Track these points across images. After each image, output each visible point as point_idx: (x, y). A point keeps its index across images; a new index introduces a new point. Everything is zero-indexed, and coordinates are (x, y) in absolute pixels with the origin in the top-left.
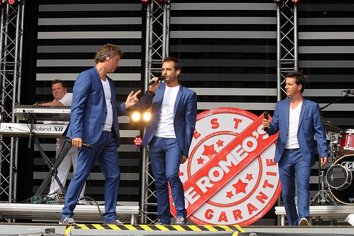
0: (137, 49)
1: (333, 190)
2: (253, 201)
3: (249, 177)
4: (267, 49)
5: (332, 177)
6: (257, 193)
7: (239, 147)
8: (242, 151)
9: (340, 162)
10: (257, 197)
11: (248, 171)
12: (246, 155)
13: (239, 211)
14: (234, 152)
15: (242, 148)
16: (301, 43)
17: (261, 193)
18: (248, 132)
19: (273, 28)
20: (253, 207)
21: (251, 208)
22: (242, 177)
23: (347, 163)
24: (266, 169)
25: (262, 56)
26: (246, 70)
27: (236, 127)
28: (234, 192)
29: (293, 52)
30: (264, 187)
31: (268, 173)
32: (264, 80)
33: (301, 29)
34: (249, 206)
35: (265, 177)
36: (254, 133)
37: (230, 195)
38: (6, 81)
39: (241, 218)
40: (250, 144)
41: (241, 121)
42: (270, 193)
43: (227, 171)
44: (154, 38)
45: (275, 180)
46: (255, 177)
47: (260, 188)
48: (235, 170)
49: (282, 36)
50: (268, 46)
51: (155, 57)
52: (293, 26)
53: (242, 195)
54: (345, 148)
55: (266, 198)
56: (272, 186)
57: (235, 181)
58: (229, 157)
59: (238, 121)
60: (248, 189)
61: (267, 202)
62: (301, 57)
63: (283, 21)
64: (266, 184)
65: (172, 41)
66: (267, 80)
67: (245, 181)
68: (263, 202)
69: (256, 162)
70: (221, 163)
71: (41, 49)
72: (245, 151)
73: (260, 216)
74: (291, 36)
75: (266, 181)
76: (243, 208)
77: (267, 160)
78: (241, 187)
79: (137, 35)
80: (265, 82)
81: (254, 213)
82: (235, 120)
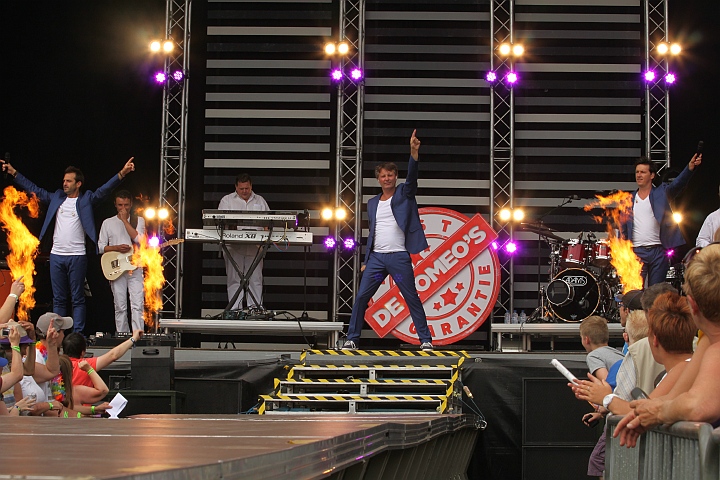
0: (325, 131)
1: (554, 307)
2: (464, 313)
3: (460, 287)
4: (478, 134)
5: (553, 293)
6: (468, 305)
7: (448, 252)
8: (451, 258)
9: (561, 277)
10: (469, 309)
11: (458, 279)
12: (456, 261)
13: (448, 325)
14: (442, 258)
15: (451, 254)
16: (519, 126)
17: (472, 304)
18: (458, 236)
19: (485, 108)
20: (464, 320)
21: (461, 321)
22: (452, 286)
23: (569, 277)
24: (478, 277)
25: (472, 142)
26: (453, 158)
27: (445, 230)
28: (442, 304)
29: (508, 138)
30: (476, 298)
31: (481, 283)
32: (474, 170)
33: (518, 110)
34: (460, 318)
35: (477, 287)
36: (465, 237)
37: (437, 306)
38: (168, 167)
39: (450, 332)
40: (460, 250)
41: (450, 223)
42: (483, 305)
43: (435, 280)
44: (346, 120)
45: (488, 291)
46: (467, 286)
47: (472, 299)
48: (444, 278)
49: (496, 119)
50: (479, 130)
51: (348, 143)
52: (509, 109)
53: (451, 307)
54: (567, 260)
55: (479, 310)
56: (485, 297)
57: (444, 291)
58: (436, 263)
59: (446, 223)
60: (459, 300)
61: (479, 314)
62: (518, 143)
63: (497, 101)
64: (479, 295)
65: (367, 123)
66: (478, 170)
67: (454, 291)
68: (475, 315)
69: (468, 270)
70: (428, 270)
71: (209, 130)
72: (455, 258)
73: (471, 330)
74: (507, 119)
75: (479, 291)
76: (453, 321)
77: (480, 268)
78: (450, 298)
79: (325, 114)
80: (475, 172)
81: (465, 327)
82: (443, 221)
